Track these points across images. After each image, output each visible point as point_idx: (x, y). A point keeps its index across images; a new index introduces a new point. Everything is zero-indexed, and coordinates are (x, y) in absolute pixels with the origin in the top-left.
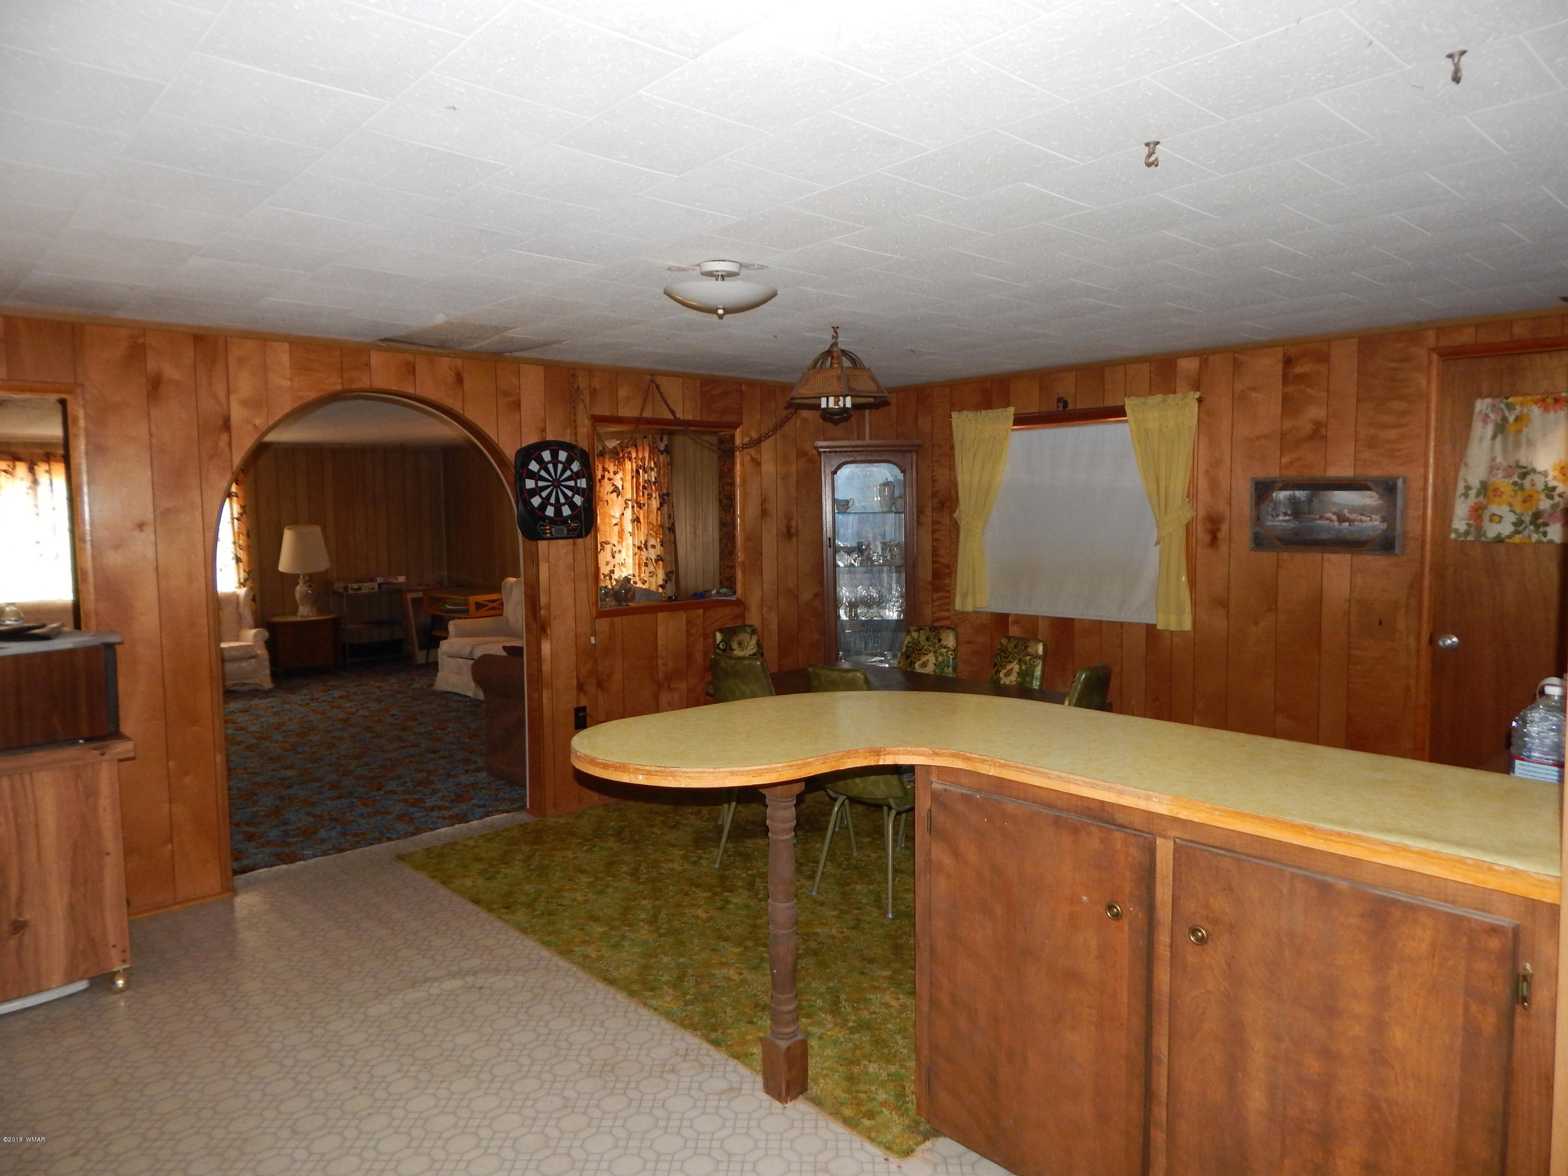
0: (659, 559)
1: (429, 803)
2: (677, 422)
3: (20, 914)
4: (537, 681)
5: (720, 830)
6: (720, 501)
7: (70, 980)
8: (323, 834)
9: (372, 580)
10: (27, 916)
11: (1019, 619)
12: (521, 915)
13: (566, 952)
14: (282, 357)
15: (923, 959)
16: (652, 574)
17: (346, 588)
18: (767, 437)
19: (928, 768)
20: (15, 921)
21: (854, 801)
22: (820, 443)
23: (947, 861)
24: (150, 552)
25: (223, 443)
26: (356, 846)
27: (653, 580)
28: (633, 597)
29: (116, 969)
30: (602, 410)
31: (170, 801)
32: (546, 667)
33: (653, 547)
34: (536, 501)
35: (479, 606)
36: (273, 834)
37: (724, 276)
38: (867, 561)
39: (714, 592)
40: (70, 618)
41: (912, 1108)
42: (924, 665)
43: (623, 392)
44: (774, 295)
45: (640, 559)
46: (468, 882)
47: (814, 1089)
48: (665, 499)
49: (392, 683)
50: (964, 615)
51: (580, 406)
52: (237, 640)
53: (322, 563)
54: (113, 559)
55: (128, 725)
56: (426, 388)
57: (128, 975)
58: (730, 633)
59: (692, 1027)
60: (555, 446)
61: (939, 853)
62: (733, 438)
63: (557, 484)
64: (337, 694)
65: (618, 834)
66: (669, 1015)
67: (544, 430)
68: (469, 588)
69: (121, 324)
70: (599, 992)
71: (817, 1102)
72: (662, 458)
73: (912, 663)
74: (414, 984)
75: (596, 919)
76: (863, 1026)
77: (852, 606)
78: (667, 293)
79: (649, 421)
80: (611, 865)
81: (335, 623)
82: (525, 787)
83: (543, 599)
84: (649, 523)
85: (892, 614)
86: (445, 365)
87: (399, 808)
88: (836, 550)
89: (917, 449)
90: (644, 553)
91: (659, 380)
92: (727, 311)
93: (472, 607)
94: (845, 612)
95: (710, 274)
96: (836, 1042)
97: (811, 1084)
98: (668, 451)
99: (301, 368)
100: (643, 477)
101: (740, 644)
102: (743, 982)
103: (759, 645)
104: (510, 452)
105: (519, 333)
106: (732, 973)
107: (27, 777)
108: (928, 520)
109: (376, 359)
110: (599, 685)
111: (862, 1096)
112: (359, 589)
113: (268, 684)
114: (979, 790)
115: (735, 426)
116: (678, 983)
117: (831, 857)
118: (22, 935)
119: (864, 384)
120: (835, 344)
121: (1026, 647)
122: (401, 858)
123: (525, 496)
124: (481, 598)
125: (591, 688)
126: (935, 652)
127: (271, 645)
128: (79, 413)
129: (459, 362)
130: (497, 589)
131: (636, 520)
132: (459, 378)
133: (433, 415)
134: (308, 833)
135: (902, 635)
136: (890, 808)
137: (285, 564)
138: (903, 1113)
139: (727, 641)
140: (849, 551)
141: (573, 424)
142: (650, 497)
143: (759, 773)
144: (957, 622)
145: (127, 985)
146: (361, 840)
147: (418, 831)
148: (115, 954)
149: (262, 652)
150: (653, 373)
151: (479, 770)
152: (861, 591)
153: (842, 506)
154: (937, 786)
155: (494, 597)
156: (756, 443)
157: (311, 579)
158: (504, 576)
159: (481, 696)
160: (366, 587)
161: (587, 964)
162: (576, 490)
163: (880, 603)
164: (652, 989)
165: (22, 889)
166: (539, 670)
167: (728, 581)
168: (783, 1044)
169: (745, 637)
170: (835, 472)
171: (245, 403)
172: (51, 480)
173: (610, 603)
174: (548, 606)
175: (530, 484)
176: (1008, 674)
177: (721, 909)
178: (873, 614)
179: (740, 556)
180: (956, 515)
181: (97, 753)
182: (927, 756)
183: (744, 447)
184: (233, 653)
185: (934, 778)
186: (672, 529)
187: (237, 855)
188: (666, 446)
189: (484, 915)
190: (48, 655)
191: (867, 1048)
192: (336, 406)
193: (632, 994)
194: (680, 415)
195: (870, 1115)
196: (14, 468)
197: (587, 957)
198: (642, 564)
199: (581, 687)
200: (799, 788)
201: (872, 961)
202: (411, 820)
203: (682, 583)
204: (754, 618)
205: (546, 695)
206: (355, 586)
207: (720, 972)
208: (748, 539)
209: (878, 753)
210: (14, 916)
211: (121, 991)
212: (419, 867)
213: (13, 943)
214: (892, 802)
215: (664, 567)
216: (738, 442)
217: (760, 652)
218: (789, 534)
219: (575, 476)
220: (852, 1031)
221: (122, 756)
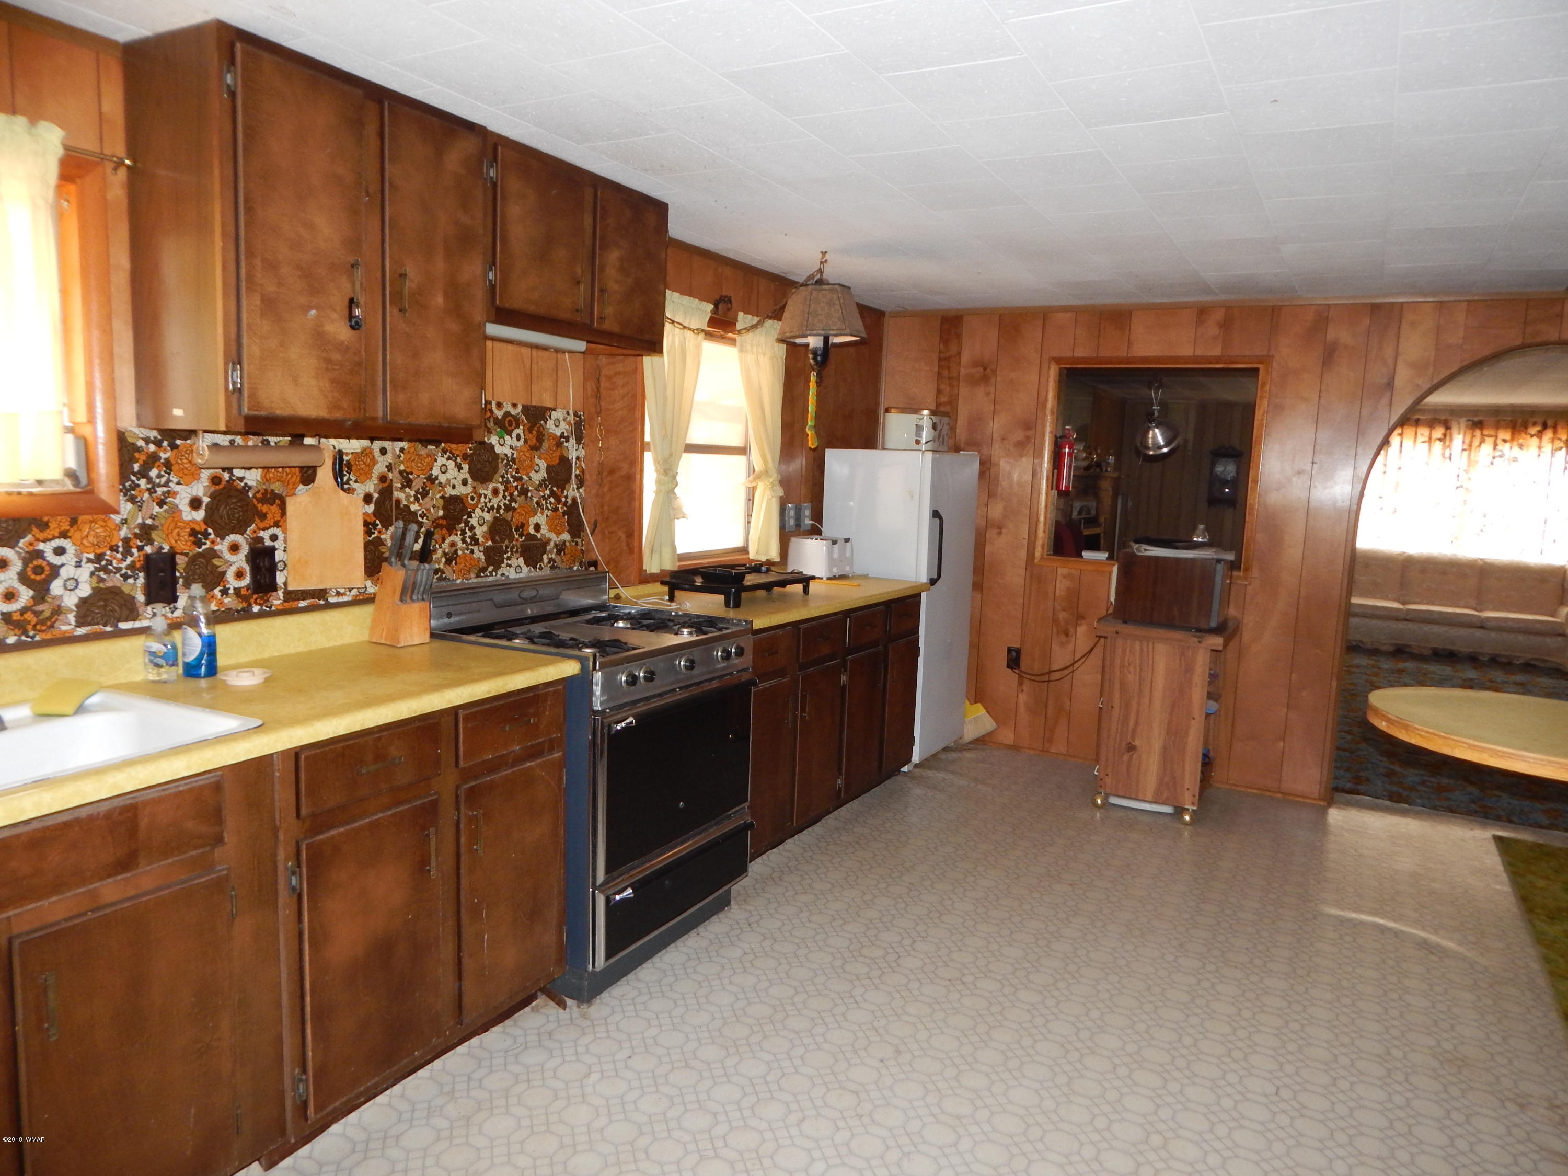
3: (1133, 738)
7: (1161, 802)
10: (1137, 743)
14: (1458, 316)
20: (1129, 743)
24: (1304, 495)
25: (1384, 402)
29: (1186, 807)
31: (1288, 707)
52: (1553, 616)
54: (1275, 499)
57: (1194, 815)
69: (1311, 302)
99: (1478, 325)
107: (1151, 644)
118: (1133, 754)
128: (1267, 379)
145: (1193, 822)
148: (1188, 796)
165: (1137, 723)
171: (1411, 364)
172: (1401, 443)
181: (1196, 640)
184: (1538, 626)
210: (1129, 740)
211: (1186, 824)
213: (1126, 757)
221: (1214, 648)
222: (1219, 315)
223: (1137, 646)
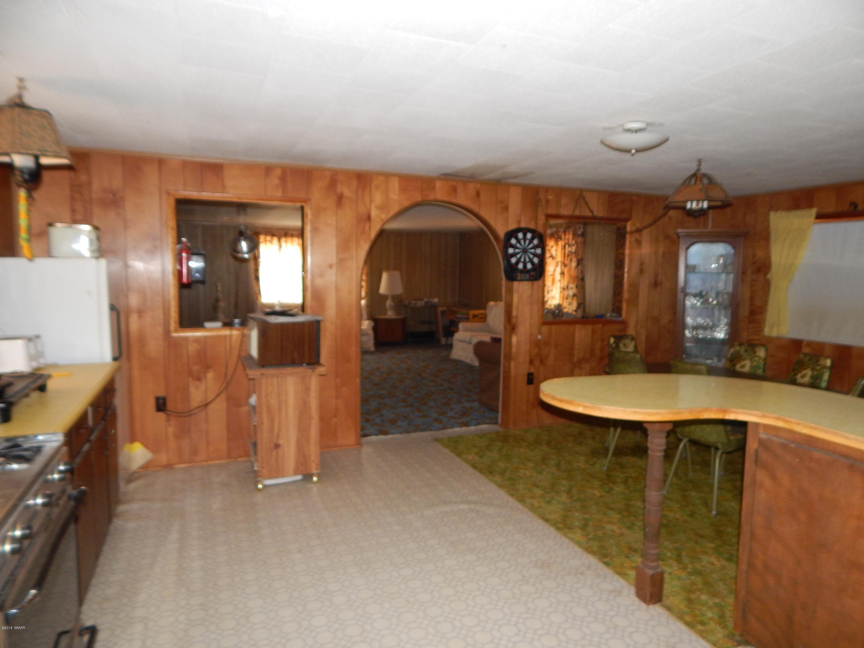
0: (574, 295)
1: (450, 414)
2: (594, 218)
3: (278, 440)
4: (509, 357)
5: (607, 449)
6: (616, 264)
7: (295, 474)
8: (400, 423)
9: (422, 300)
10: (281, 442)
11: (810, 344)
12: (498, 478)
13: (521, 500)
14: (395, 184)
15: (745, 539)
16: (570, 304)
17: (410, 303)
18: (645, 228)
19: (757, 425)
20: (276, 444)
21: (693, 442)
22: (679, 230)
23: (767, 482)
24: (334, 278)
25: (367, 227)
26: (415, 431)
27: (570, 307)
28: (562, 316)
29: (313, 472)
30: (552, 211)
31: (336, 398)
32: (514, 349)
33: (572, 288)
34: (514, 260)
35: (475, 316)
36: (378, 420)
37: (637, 131)
38: (706, 302)
39: (608, 315)
40: (300, 309)
41: (731, 625)
42: (743, 366)
43: (564, 201)
44: (666, 140)
45: (563, 295)
46: (470, 457)
47: (667, 601)
48: (580, 262)
49: (430, 353)
50: (770, 339)
51: (540, 209)
53: (399, 290)
54: (319, 282)
55: (323, 359)
56: (461, 199)
57: (319, 476)
58: (619, 338)
59: (593, 553)
60: (525, 231)
61: (762, 476)
62: (625, 227)
63: (525, 251)
64: (404, 356)
65: (548, 443)
66: (579, 544)
67: (519, 222)
68: (468, 306)
69: (328, 170)
70: (539, 524)
71: (669, 609)
72: (580, 239)
73: (734, 365)
74: (445, 503)
75: (537, 486)
76: (696, 572)
77: (696, 328)
78: (602, 143)
79: (577, 217)
80: (544, 460)
81: (403, 322)
82: (498, 412)
83: (514, 313)
84: (570, 275)
85: (720, 335)
86: (471, 186)
87: (435, 415)
88: (686, 295)
89: (745, 235)
90: (566, 292)
91: (585, 194)
92: (638, 151)
93: (471, 316)
94: (689, 332)
95: (629, 130)
96: (679, 578)
97: (664, 598)
98: (583, 235)
99: (403, 190)
100: (568, 249)
101: (625, 345)
102: (622, 535)
103: (636, 347)
104: (501, 232)
105: (512, 169)
106: (615, 528)
107: (283, 379)
108: (749, 277)
109: (438, 184)
110: (541, 361)
111: (697, 612)
112: (416, 304)
113: (372, 349)
114: (794, 442)
115: (627, 220)
116: (584, 527)
117: (676, 474)
118: (278, 450)
119: (716, 194)
120: (699, 170)
121: (818, 361)
122: (437, 440)
123: (507, 257)
124: (476, 312)
125: (537, 362)
126: (751, 359)
127: (375, 329)
128: (308, 211)
129: (478, 186)
130: (484, 307)
131: (562, 273)
132: (478, 194)
133: (464, 214)
134: (393, 422)
135: (726, 348)
136: (717, 449)
137: (383, 289)
138: (724, 627)
139: (617, 343)
140: (695, 296)
141: (536, 218)
142: (571, 261)
143: (650, 414)
144: (766, 343)
145: (319, 480)
146: (417, 429)
147: (445, 428)
148: (313, 465)
149: (371, 332)
150: (582, 191)
151: (474, 401)
152: (700, 321)
153: (690, 269)
154: (763, 435)
155: (481, 311)
156: (639, 231)
157: (394, 298)
158: (488, 301)
159: (476, 363)
160: (420, 303)
161: (533, 509)
162: (535, 255)
163: (713, 328)
164: (570, 528)
165: (280, 429)
166: (510, 350)
167: (617, 310)
168: (650, 572)
169: (627, 341)
170: (688, 248)
171: (378, 208)
173: (550, 318)
174: (517, 317)
175: (511, 251)
176: (803, 377)
177: (608, 492)
178: (708, 335)
179: (626, 295)
180: (769, 276)
181: (311, 371)
182: (758, 416)
183: (631, 233)
185: (761, 430)
186: (583, 279)
187: (363, 429)
188: (582, 232)
189: (478, 474)
190: (294, 324)
191: (700, 586)
192: (417, 209)
193: (558, 529)
194: (595, 213)
195: (703, 623)
196: (272, 239)
197: (532, 505)
198: (565, 298)
199: (531, 362)
200: (669, 427)
201: (702, 537)
202: (441, 422)
203: (587, 310)
204: (631, 331)
205: (513, 365)
206: (414, 302)
207: (609, 527)
208: (631, 286)
209: (725, 411)
210: (276, 442)
211: (315, 483)
212: (447, 446)
213: (274, 453)
214: (719, 445)
215: (577, 300)
216: (629, 229)
217: (636, 350)
218: (656, 284)
219: (535, 247)
220: (690, 574)
221: (321, 373)
222: (278, 172)
223: (275, 380)
